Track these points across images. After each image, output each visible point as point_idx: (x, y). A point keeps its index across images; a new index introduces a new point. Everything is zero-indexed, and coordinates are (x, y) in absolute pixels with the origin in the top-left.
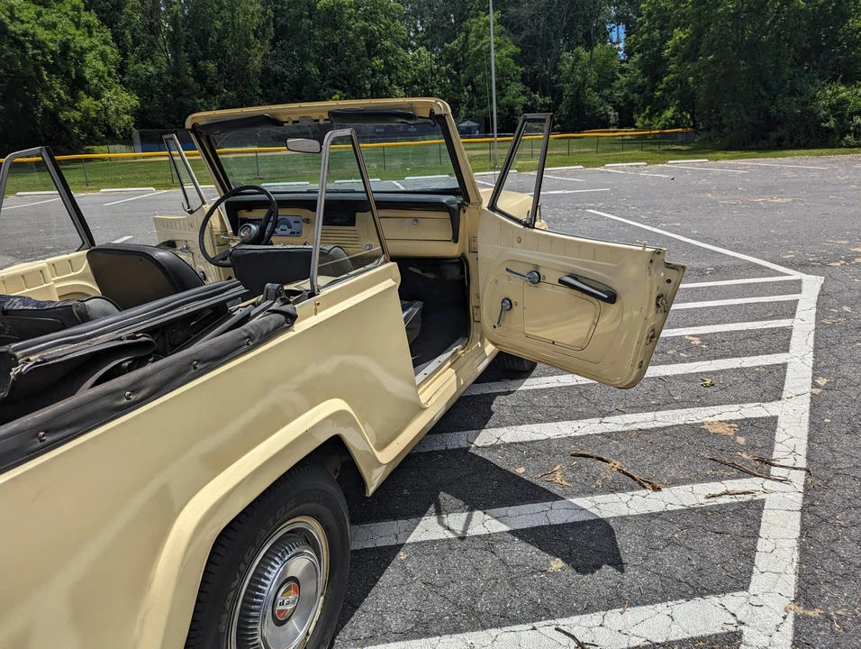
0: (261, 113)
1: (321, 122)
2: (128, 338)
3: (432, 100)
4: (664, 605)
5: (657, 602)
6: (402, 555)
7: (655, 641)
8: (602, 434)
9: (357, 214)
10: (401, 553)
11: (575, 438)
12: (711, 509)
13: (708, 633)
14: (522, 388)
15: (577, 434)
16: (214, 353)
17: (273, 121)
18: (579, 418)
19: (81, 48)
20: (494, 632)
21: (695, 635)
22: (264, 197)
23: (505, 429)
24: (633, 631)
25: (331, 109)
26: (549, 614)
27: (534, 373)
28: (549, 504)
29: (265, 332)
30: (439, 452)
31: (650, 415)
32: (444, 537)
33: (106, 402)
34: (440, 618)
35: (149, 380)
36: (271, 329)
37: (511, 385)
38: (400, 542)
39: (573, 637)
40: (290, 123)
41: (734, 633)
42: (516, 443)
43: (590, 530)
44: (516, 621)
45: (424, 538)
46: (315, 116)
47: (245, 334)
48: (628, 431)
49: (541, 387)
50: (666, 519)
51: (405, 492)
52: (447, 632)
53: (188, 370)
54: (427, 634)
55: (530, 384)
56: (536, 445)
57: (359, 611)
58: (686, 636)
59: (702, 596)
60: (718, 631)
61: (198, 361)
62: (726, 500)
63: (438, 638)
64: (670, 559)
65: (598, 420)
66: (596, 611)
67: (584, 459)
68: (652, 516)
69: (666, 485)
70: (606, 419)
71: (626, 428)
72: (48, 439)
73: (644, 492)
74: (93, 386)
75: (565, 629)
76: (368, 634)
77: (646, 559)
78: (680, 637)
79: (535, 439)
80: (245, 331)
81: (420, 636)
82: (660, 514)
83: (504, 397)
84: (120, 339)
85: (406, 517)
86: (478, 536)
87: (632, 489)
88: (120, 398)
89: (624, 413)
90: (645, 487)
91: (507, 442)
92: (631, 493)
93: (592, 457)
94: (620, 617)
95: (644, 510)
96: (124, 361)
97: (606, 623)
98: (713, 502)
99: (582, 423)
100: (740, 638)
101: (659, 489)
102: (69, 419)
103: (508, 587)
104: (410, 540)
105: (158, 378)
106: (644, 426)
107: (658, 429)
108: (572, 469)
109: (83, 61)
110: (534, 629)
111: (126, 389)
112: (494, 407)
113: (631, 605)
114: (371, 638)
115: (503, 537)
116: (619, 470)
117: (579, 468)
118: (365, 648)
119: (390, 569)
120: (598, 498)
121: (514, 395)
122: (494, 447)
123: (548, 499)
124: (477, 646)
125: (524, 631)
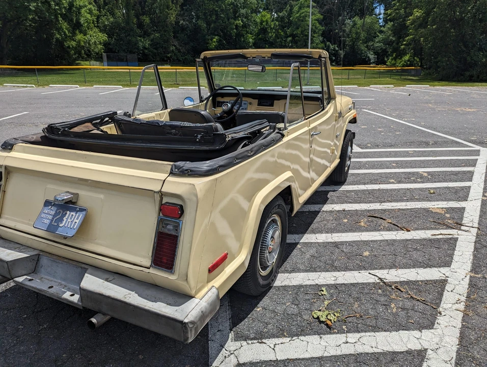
0: (239, 53)
1: (266, 58)
2: (246, 134)
3: (321, 51)
4: (414, 269)
5: (411, 268)
6: (299, 246)
7: (411, 280)
8: (381, 209)
9: (275, 101)
11: (369, 210)
12: (434, 239)
13: (433, 279)
14: (341, 189)
15: (369, 209)
16: (266, 144)
17: (243, 56)
18: (370, 203)
20: (343, 273)
21: (428, 279)
22: (236, 91)
23: (335, 205)
24: (401, 276)
25: (273, 53)
26: (365, 269)
27: (346, 183)
28: (360, 233)
29: (276, 139)
30: (306, 212)
31: (404, 204)
32: (316, 242)
34: (320, 267)
35: (254, 149)
36: (278, 138)
37: (335, 188)
38: (297, 242)
39: (377, 276)
40: (251, 58)
41: (444, 280)
42: (341, 211)
43: (380, 243)
44: (351, 270)
45: (306, 241)
46: (263, 56)
47: (273, 139)
48: (394, 209)
49: (350, 189)
50: (413, 242)
51: (294, 225)
52: (323, 271)
53: (261, 148)
54: (316, 271)
55: (344, 188)
56: (351, 212)
58: (424, 279)
59: (430, 267)
60: (437, 279)
61: (263, 146)
62: (441, 237)
63: (320, 273)
64: (415, 255)
65: (379, 204)
66: (385, 269)
67: (374, 218)
68: (407, 240)
69: (413, 230)
70: (383, 204)
71: (393, 208)
72: (237, 161)
73: (403, 232)
74: (242, 147)
75: (373, 274)
77: (405, 254)
78: (421, 279)
79: (350, 209)
81: (313, 271)
82: (410, 240)
83: (332, 192)
85: (297, 233)
86: (331, 242)
87: (397, 230)
88: (248, 153)
89: (391, 202)
90: (403, 230)
91: (337, 210)
92: (397, 232)
93: (378, 218)
94: (396, 272)
95: (403, 238)
96: (247, 142)
97: (390, 273)
98: (434, 237)
99: (371, 205)
100: (447, 281)
101: (409, 231)
102: (240, 156)
103: (347, 259)
104: (301, 241)
106: (401, 208)
107: (408, 209)
108: (368, 221)
109: (80, 13)
110: (360, 273)
111: (250, 150)
112: (328, 196)
113: (400, 268)
114: (293, 271)
115: (342, 243)
116: (391, 223)
117: (372, 221)
118: (291, 274)
119: (295, 250)
120: (382, 233)
121: (338, 192)
122: (331, 212)
123: (359, 231)
124: (337, 277)
125: (356, 273)
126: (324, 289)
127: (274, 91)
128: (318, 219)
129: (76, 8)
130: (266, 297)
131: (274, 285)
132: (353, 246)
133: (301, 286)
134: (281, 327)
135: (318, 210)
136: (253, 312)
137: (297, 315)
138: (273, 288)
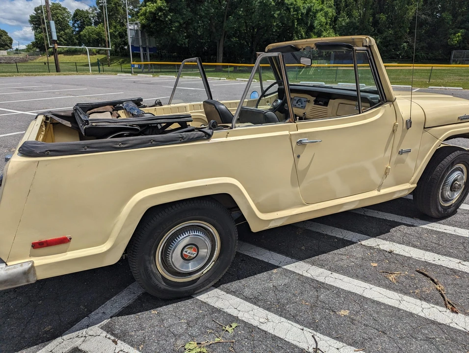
0: (290, 44)
2: (130, 126)
6: (275, 271)
8: (452, 269)
9: (330, 100)
10: (275, 270)
11: (430, 263)
14: (423, 226)
16: (162, 140)
17: (294, 48)
19: (316, 10)
20: (283, 319)
23: (387, 242)
26: (316, 328)
28: (372, 286)
29: (191, 137)
30: (337, 238)
32: (301, 273)
33: (110, 144)
34: (265, 301)
35: (130, 142)
36: (195, 137)
38: (280, 265)
39: (317, 343)
40: (302, 49)
42: (386, 251)
43: (383, 309)
44: (297, 321)
45: (291, 269)
46: (312, 46)
47: (181, 136)
49: (438, 230)
50: (441, 329)
51: (303, 248)
52: (264, 307)
53: (148, 143)
54: (255, 304)
55: (432, 226)
56: (398, 257)
57: (238, 281)
61: (154, 141)
63: (258, 307)
64: (417, 347)
65: (459, 261)
66: (342, 342)
67: (422, 276)
68: (433, 322)
69: (465, 313)
70: (465, 263)
73: (445, 309)
75: (317, 339)
76: (234, 290)
77: (401, 338)
80: (181, 135)
81: (252, 302)
82: (440, 324)
83: (405, 227)
84: (126, 125)
85: (292, 257)
86: (317, 281)
87: (437, 304)
88: (117, 144)
90: (446, 307)
91: (382, 248)
92: (433, 306)
93: (428, 276)
95: (432, 317)
96: (126, 133)
97: (342, 349)
99: (443, 258)
101: (456, 312)
103: (309, 308)
104: (285, 267)
105: (134, 142)
108: (407, 277)
109: (315, 17)
110: (303, 330)
111: (120, 142)
112: (393, 229)
113: (364, 351)
114: (234, 293)
115: (329, 287)
116: (439, 291)
117: (413, 279)
118: (228, 294)
119: (265, 273)
120: (406, 298)
121: (414, 228)
122: (371, 248)
123: (374, 284)
124: (270, 320)
125: (296, 327)
126: (234, 325)
127: (332, 88)
128: (342, 250)
129: (313, 12)
130: (175, 305)
131: (197, 298)
132: (339, 296)
133: (219, 311)
134: (147, 338)
135: (354, 240)
136: (147, 312)
137: (175, 335)
138: (192, 299)
